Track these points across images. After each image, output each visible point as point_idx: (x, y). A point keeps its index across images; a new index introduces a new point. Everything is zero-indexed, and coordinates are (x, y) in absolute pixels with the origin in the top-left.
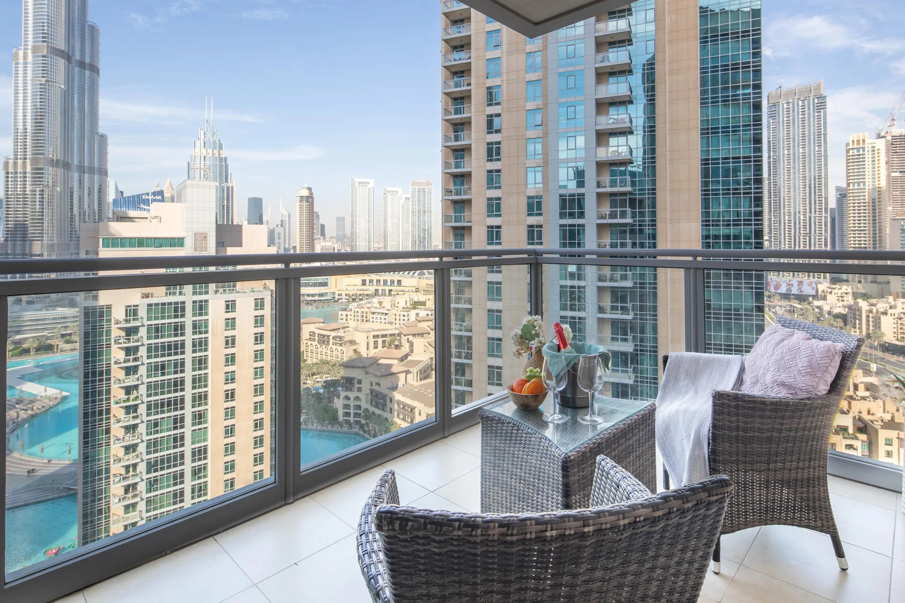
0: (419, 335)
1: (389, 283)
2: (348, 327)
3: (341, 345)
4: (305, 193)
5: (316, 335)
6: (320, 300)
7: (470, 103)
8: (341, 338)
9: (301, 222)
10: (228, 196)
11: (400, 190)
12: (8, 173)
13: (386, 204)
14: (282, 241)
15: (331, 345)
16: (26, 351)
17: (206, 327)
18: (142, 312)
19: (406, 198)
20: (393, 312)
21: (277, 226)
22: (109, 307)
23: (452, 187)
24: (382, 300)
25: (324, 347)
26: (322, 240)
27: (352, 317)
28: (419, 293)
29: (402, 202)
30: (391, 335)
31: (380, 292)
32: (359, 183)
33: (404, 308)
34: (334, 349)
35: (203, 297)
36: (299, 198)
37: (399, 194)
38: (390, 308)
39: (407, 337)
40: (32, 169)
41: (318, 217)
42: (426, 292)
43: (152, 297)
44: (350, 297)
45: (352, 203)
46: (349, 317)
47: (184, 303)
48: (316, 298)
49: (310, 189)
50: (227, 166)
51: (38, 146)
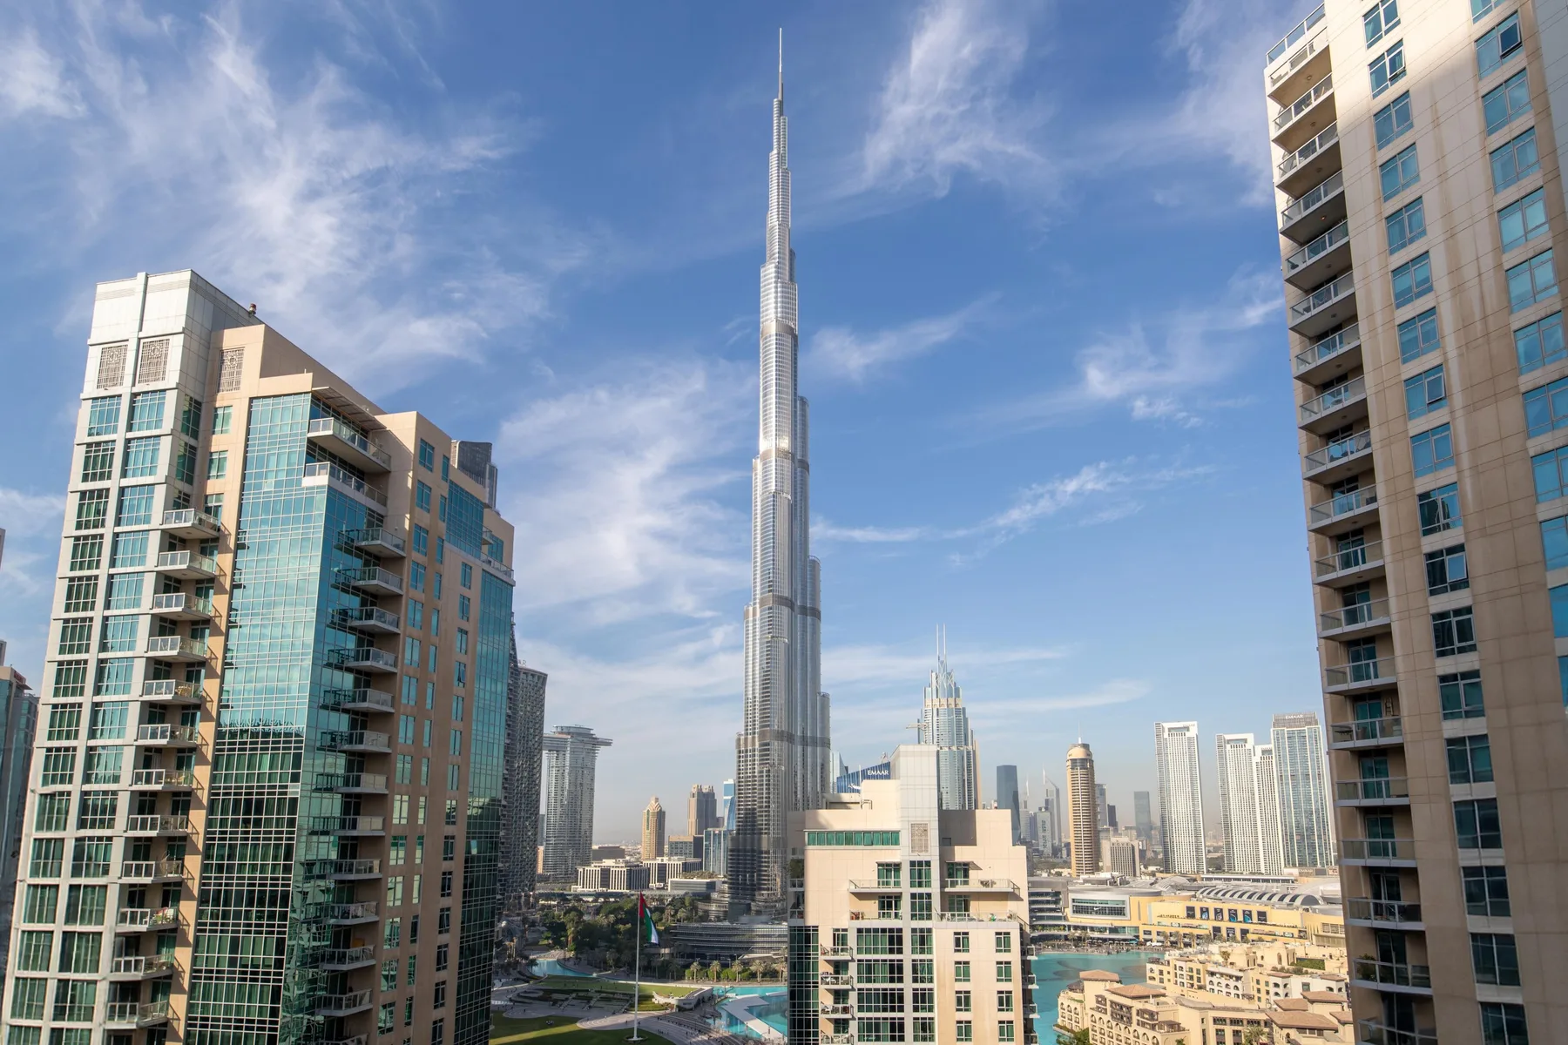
0: (1312, 1030)
1: (1240, 918)
2: (1164, 995)
3: (1153, 1027)
4: (1078, 753)
5: (1108, 1003)
6: (1113, 940)
7: (1380, 537)
8: (1152, 1015)
9: (1075, 803)
10: (969, 765)
11: (1250, 737)
12: (740, 752)
13: (1223, 766)
14: (1048, 834)
15: (1134, 1026)
16: (753, 976)
17: (930, 972)
18: (852, 941)
19: (1264, 752)
20: (1253, 974)
21: (1040, 809)
22: (816, 929)
23: (1351, 722)
24: (1229, 950)
25: (1123, 1026)
26: (1111, 833)
27: (1171, 976)
28: (1307, 942)
29: (1256, 759)
30: (1251, 1022)
31: (1224, 933)
32: (1170, 729)
33: (1275, 969)
34: (1141, 1033)
35: (924, 924)
36: (1069, 763)
37: (1249, 745)
38: (1245, 967)
39: (1286, 1031)
40: (761, 745)
41: (1103, 793)
42: (1324, 940)
43: (863, 918)
44: (1166, 937)
45: (1160, 767)
46: (1166, 976)
47: (900, 930)
48: (1107, 935)
49: (1086, 746)
50: (966, 720)
51: (765, 717)
